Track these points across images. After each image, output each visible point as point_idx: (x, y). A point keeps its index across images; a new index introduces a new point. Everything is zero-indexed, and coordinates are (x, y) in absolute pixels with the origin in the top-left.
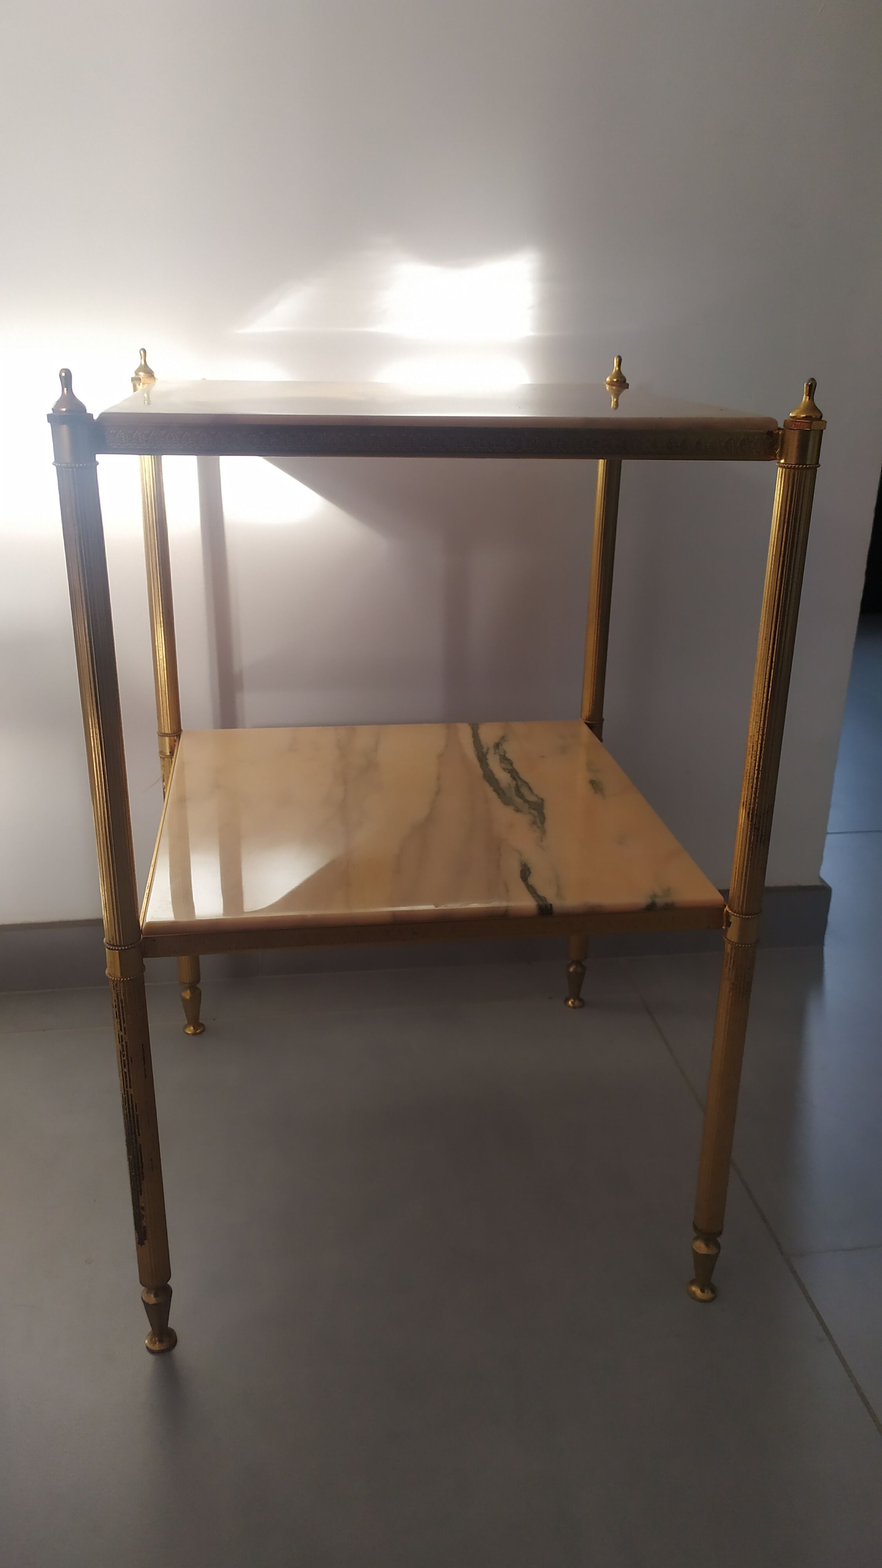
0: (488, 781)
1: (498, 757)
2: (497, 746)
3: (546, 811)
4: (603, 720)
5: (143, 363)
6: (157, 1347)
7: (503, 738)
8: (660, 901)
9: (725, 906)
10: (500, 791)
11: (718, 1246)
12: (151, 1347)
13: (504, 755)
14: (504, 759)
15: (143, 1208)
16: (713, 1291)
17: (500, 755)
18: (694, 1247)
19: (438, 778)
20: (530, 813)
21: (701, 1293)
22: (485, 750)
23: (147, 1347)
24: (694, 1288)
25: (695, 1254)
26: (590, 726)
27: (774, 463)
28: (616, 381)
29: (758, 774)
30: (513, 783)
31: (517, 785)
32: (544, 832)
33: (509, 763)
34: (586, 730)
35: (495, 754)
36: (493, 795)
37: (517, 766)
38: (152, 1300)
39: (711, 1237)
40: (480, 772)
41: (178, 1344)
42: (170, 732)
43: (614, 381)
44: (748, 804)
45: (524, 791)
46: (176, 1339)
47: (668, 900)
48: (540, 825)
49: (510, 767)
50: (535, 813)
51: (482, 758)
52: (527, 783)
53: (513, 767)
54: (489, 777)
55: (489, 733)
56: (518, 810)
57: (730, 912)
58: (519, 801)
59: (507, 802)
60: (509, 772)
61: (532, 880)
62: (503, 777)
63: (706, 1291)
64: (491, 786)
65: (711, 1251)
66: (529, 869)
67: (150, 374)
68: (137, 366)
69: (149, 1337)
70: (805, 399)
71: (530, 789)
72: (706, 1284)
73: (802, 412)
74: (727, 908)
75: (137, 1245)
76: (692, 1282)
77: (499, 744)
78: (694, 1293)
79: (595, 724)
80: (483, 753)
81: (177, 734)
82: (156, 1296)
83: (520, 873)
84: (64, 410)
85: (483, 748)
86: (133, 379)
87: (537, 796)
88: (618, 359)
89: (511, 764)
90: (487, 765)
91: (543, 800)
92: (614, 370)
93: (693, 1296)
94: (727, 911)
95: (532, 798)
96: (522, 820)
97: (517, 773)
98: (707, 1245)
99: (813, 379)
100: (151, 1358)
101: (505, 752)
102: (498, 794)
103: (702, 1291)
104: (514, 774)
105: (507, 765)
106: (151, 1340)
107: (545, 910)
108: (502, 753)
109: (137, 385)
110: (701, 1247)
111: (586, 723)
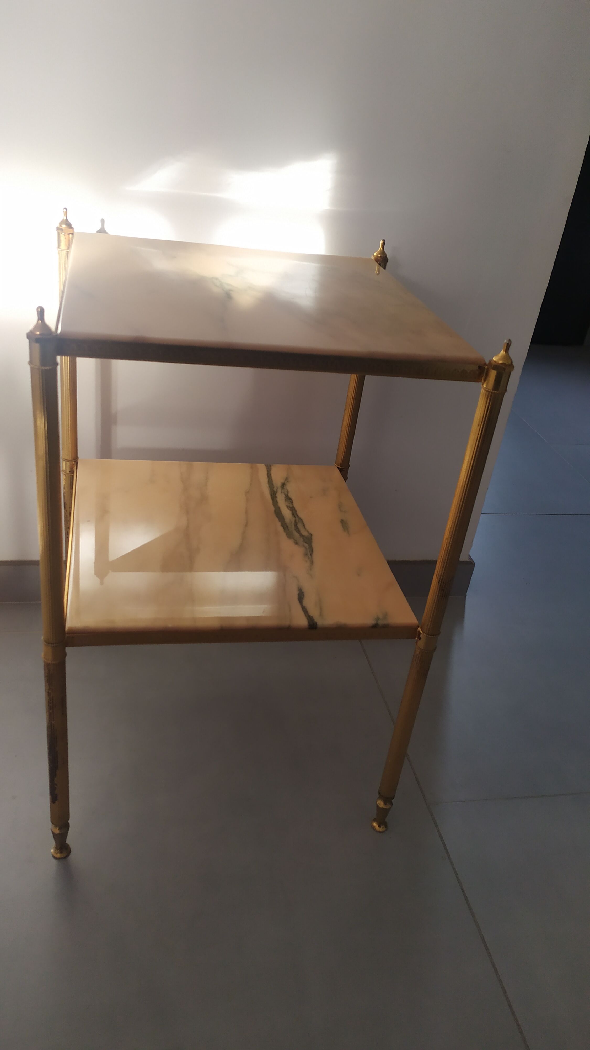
0: (277, 517)
1: (283, 495)
2: (283, 485)
3: (314, 545)
4: (349, 466)
5: (65, 218)
6: (58, 856)
7: (287, 479)
8: (381, 622)
9: (418, 627)
10: (285, 526)
11: (392, 804)
12: (56, 856)
13: (288, 495)
14: (288, 498)
15: (56, 784)
16: (386, 826)
17: (285, 495)
18: (377, 803)
19: (246, 513)
20: (303, 545)
21: (378, 827)
22: (275, 489)
23: (54, 857)
24: (374, 824)
25: (377, 806)
26: (340, 470)
27: (480, 384)
28: (380, 257)
29: (448, 560)
30: (293, 521)
31: (295, 521)
32: (312, 562)
33: (290, 501)
34: (337, 472)
35: (282, 493)
36: (281, 529)
37: (296, 505)
38: (57, 831)
39: (388, 800)
40: (272, 508)
41: (71, 854)
42: (70, 459)
43: (378, 257)
44: (439, 576)
45: (300, 526)
46: (70, 851)
47: (385, 622)
48: (310, 557)
49: (291, 506)
50: (306, 545)
51: (274, 495)
52: (301, 520)
53: (292, 504)
54: (278, 513)
55: (279, 473)
56: (296, 543)
57: (421, 632)
58: (296, 535)
59: (289, 535)
60: (290, 510)
61: (306, 602)
62: (286, 513)
63: (382, 826)
64: (279, 521)
65: (387, 807)
66: (303, 593)
67: (69, 225)
68: (61, 220)
69: (54, 849)
70: (502, 353)
71: (304, 525)
72: (382, 823)
73: (500, 359)
74: (419, 629)
75: (50, 803)
76: (375, 820)
77: (284, 484)
78: (374, 826)
79: (344, 469)
80: (274, 492)
81: (75, 460)
82: (60, 829)
83: (297, 596)
84: (38, 333)
85: (274, 488)
86: (58, 229)
87: (307, 531)
88: (383, 242)
89: (292, 503)
90: (277, 502)
91: (311, 535)
92: (380, 249)
93: (373, 828)
94: (419, 631)
95: (304, 533)
96: (298, 551)
97: (296, 511)
98: (385, 804)
99: (510, 341)
100: (54, 862)
101: (288, 492)
102: (284, 529)
103: (379, 826)
104: (293, 510)
105: (289, 504)
106: (55, 851)
107: (312, 626)
108: (286, 493)
109: (60, 233)
110: (381, 804)
111: (338, 468)
